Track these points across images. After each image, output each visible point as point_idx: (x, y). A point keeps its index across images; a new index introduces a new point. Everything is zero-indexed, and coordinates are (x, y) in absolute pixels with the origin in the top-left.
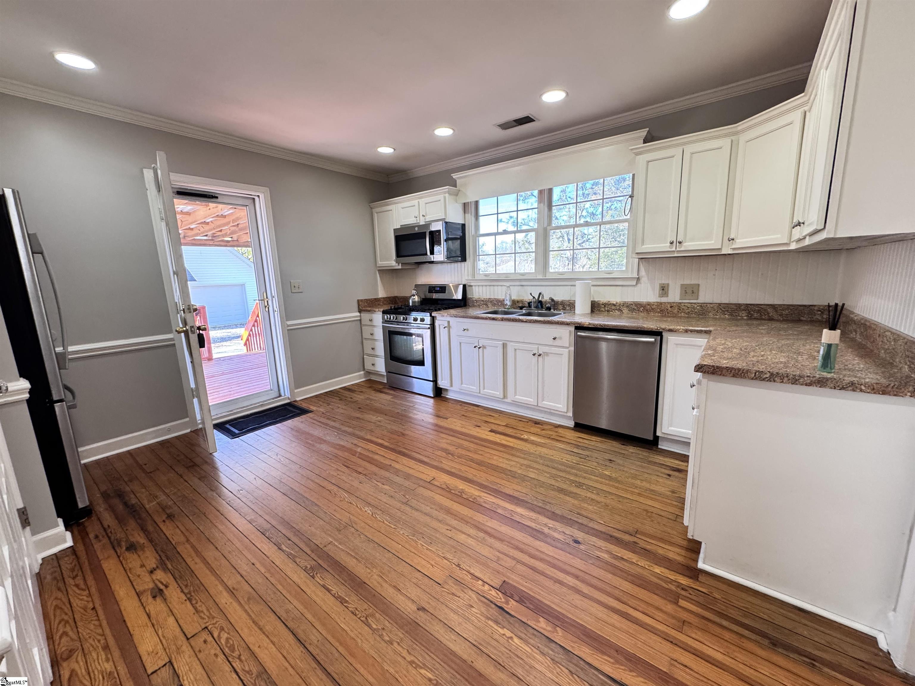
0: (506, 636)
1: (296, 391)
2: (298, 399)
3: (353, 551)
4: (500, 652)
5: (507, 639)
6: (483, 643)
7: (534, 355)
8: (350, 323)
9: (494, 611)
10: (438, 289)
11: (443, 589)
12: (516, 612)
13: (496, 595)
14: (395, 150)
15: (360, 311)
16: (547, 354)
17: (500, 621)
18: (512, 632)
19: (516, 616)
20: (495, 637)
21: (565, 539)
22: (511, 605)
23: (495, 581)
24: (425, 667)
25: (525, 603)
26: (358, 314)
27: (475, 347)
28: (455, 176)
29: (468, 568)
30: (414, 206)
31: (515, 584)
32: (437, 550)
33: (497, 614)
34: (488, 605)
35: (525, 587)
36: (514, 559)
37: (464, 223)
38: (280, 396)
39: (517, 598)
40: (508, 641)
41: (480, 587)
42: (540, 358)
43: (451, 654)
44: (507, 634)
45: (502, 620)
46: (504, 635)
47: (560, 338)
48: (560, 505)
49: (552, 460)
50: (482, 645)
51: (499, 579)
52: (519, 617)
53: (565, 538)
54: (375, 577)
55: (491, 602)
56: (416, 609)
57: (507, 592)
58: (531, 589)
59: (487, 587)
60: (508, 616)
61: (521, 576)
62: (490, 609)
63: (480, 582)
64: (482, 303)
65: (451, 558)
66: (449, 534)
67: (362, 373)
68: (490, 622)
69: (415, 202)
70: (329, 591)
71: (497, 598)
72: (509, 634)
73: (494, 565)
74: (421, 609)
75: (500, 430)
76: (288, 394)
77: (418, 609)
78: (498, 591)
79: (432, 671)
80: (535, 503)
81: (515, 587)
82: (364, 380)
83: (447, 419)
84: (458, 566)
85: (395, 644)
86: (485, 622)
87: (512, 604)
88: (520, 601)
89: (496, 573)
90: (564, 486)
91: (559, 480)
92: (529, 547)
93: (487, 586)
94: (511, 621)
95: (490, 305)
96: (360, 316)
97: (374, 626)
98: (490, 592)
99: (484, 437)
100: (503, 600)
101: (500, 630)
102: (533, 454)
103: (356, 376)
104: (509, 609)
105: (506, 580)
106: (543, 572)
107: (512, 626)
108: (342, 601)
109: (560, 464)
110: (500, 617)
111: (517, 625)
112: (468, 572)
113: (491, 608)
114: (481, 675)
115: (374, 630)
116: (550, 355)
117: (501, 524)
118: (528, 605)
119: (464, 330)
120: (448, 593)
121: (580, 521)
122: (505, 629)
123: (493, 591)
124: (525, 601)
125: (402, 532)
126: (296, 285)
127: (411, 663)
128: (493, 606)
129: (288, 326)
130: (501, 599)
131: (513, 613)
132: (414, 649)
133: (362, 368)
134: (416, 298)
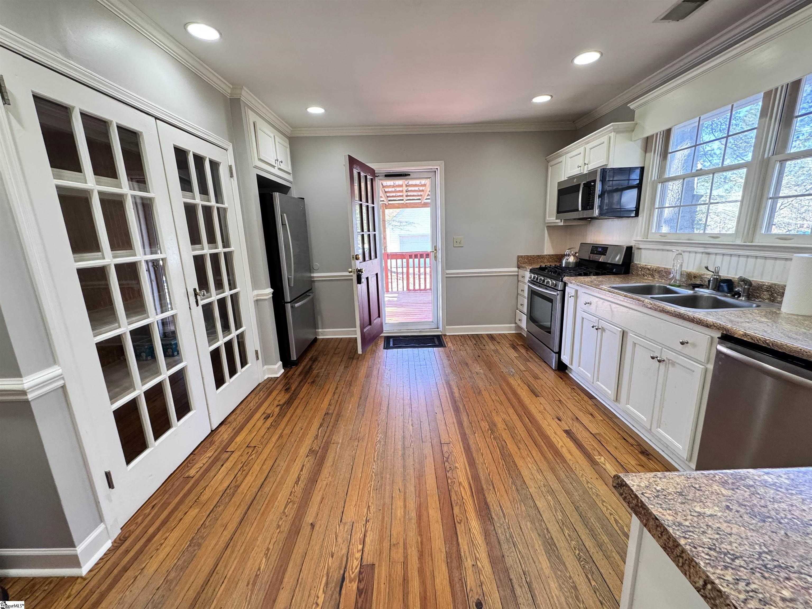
0: (317, 600)
1: (447, 327)
2: (448, 334)
3: (339, 457)
4: (300, 604)
5: (315, 601)
6: (302, 586)
7: (653, 358)
8: (506, 277)
9: (336, 576)
10: (600, 250)
11: (338, 526)
12: (346, 594)
13: (354, 567)
14: (552, 96)
15: (519, 267)
16: (673, 364)
17: (330, 586)
18: (323, 603)
19: (342, 597)
20: (312, 591)
21: (471, 590)
22: (350, 585)
23: (369, 556)
24: (267, 560)
25: (360, 597)
26: (516, 269)
27: (593, 327)
28: (632, 106)
29: (369, 529)
30: (580, 154)
31: (376, 575)
32: (373, 497)
33: (335, 580)
34: (340, 568)
35: (378, 587)
36: (406, 557)
37: (643, 166)
38: (438, 328)
39: (361, 587)
40: (313, 603)
41: (355, 550)
42: (662, 365)
43: (284, 569)
44: (319, 599)
45: (331, 588)
46: (318, 597)
47: (694, 345)
48: (522, 557)
49: (593, 505)
50: (300, 586)
51: (373, 558)
52: (341, 599)
53: (474, 589)
54: (325, 482)
55: (345, 568)
56: (311, 522)
57: (364, 574)
58: (379, 593)
59: (358, 555)
60: (338, 589)
61: (390, 575)
62: (337, 571)
63: (360, 547)
64: (648, 272)
65: (372, 511)
66: (396, 494)
67: (514, 325)
68: (325, 579)
69: (581, 150)
70: (302, 470)
71: (352, 570)
72: (320, 601)
73: (386, 545)
74: (313, 525)
75: (579, 436)
76: (441, 329)
77: (311, 524)
78: (359, 566)
79: (266, 565)
80: (499, 531)
81: (373, 577)
82: (514, 332)
83: (537, 396)
84: (367, 521)
85: (278, 530)
86: (323, 576)
87: (352, 587)
88: (360, 592)
89: (378, 553)
90: (561, 544)
91: (567, 532)
92: (430, 562)
93: (360, 554)
94: (334, 597)
95: (657, 276)
96: (518, 272)
97: (286, 511)
98: (355, 561)
99: (550, 432)
100: (352, 576)
101: (321, 590)
102: (581, 483)
103: (507, 327)
104: (346, 588)
105: (377, 565)
106: (408, 593)
107: (329, 600)
108: (297, 482)
109: (599, 519)
110: (334, 584)
111: (332, 603)
112: (366, 532)
113: (339, 572)
114: (274, 601)
115: (284, 512)
116: (677, 365)
117: (440, 521)
118: (360, 601)
119: (586, 303)
120: (336, 533)
121: (518, 591)
122: (324, 595)
123: (357, 562)
124: (363, 596)
125: (374, 467)
126: (458, 241)
127: (268, 549)
128: (342, 572)
129: (447, 274)
130: (353, 573)
131: (343, 591)
132: (278, 544)
133: (514, 321)
134: (572, 259)
